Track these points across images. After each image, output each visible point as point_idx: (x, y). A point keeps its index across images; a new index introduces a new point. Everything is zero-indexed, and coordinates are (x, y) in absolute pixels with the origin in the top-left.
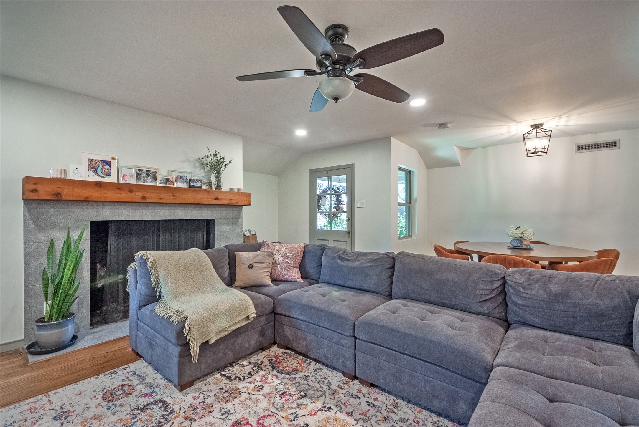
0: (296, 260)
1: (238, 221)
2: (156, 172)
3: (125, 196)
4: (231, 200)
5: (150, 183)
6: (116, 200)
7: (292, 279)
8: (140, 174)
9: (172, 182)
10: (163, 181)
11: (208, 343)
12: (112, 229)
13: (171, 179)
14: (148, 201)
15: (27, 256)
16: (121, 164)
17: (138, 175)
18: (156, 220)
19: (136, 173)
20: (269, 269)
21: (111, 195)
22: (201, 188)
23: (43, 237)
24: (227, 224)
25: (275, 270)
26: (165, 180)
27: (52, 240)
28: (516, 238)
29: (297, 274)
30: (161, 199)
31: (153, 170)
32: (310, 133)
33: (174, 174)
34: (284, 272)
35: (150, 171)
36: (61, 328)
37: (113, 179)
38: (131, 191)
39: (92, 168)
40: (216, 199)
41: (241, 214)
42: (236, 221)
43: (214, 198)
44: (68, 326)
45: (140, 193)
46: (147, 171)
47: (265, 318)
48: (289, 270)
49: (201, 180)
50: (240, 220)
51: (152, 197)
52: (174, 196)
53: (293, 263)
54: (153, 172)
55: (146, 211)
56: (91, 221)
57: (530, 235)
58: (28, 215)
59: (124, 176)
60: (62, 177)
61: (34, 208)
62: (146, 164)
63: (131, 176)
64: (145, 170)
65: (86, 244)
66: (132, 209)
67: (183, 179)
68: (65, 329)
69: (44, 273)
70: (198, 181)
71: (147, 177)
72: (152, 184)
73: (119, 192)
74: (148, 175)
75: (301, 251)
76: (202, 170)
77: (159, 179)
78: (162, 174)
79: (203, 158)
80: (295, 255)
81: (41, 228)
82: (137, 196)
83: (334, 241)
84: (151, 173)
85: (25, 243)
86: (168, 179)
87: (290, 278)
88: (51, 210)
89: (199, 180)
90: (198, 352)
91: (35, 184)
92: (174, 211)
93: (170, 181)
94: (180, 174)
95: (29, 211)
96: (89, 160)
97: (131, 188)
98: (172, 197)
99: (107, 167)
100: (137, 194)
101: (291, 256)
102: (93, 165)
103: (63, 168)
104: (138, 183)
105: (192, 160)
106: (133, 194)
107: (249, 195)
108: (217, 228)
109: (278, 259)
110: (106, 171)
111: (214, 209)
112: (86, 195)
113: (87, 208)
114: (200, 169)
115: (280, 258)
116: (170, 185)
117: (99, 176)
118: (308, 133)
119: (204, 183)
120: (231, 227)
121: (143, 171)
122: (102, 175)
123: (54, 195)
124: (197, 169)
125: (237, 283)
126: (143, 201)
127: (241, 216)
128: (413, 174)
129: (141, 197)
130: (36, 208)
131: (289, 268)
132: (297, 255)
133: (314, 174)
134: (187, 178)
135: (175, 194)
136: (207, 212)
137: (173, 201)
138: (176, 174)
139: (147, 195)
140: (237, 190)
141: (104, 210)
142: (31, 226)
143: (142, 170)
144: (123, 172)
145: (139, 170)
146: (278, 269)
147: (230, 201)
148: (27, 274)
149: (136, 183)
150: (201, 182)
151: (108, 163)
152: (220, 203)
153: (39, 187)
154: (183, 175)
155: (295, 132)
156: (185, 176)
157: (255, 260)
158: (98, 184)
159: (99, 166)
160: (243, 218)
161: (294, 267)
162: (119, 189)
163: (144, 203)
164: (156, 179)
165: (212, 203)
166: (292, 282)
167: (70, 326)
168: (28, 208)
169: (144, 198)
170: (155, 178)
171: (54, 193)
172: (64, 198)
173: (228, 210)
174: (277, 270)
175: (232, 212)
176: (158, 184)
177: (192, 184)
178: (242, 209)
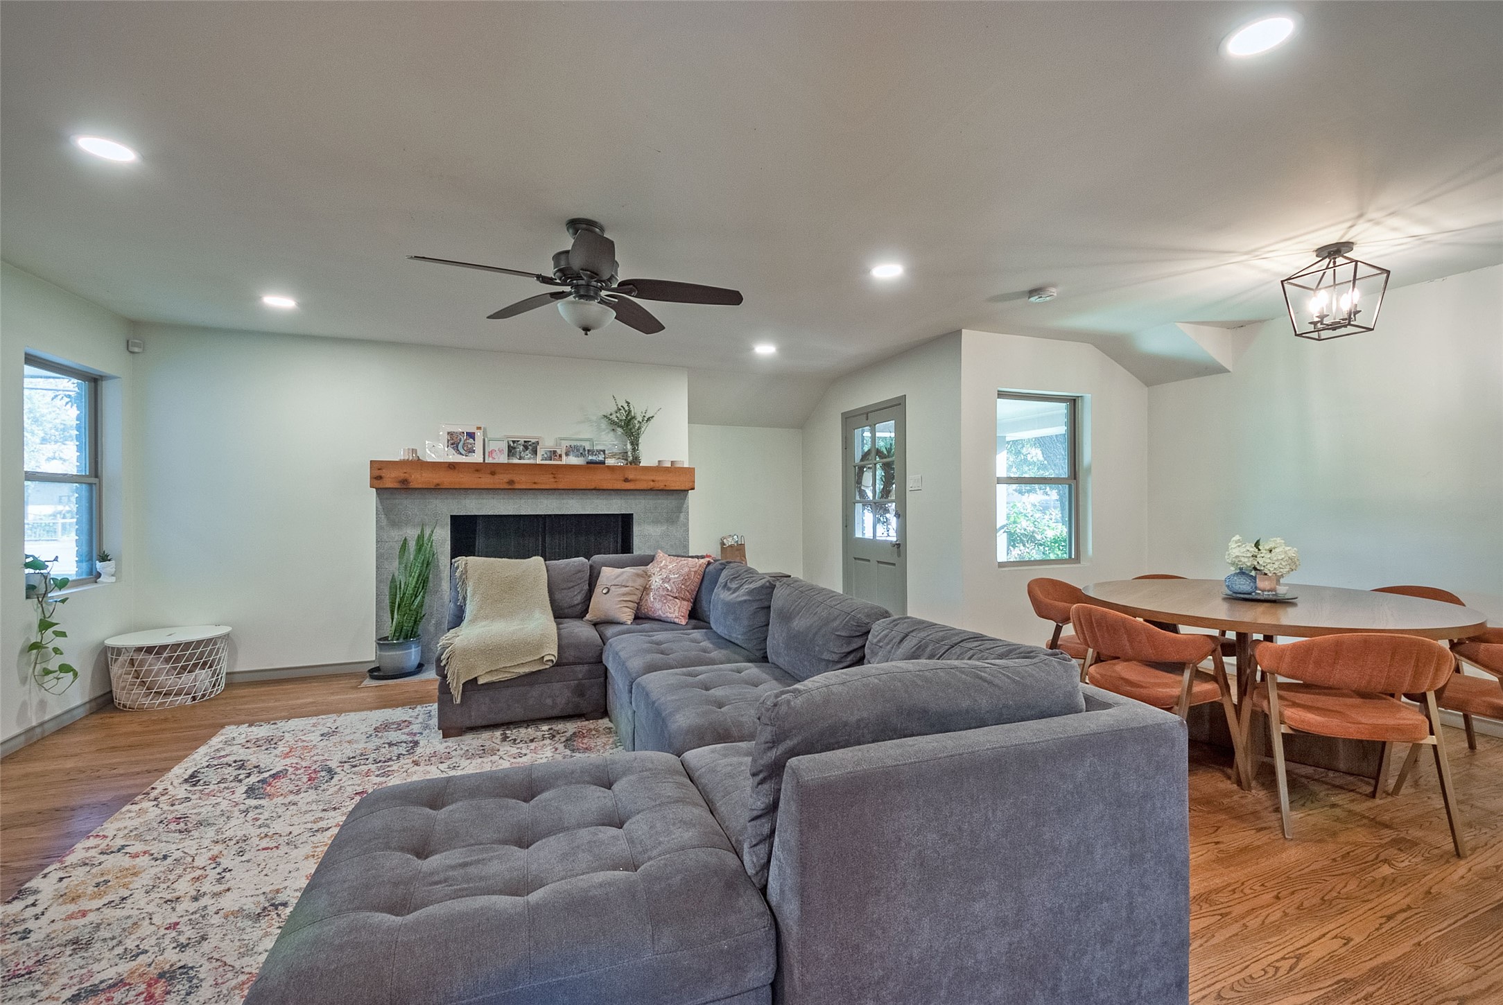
0: (683, 587)
1: (678, 517)
2: (538, 443)
3: (486, 480)
4: (653, 481)
5: (529, 459)
6: (474, 487)
7: (667, 617)
8: (515, 448)
9: (560, 456)
10: (546, 456)
11: (477, 681)
12: (480, 526)
13: (559, 452)
14: (517, 486)
15: (379, 557)
16: (490, 435)
17: (511, 451)
18: (541, 515)
19: (509, 446)
20: (635, 598)
21: (467, 480)
22: (604, 463)
23: (396, 535)
24: (656, 522)
25: (647, 600)
26: (549, 454)
27: (405, 539)
28: (1241, 569)
29: (677, 609)
30: (535, 483)
31: (533, 441)
32: (781, 350)
33: (565, 444)
34: (657, 605)
35: (529, 441)
36: (403, 650)
37: (477, 458)
38: (493, 473)
39: (452, 444)
40: (626, 480)
41: (685, 506)
42: (676, 516)
43: (622, 478)
44: (411, 649)
45: (505, 476)
46: (525, 442)
47: (586, 667)
48: (665, 601)
49: (604, 451)
50: (682, 515)
51: (523, 480)
52: (554, 477)
53: (675, 591)
54: (533, 443)
55: (523, 501)
56: (451, 516)
57: (1277, 563)
58: (381, 507)
59: (491, 453)
60: (411, 458)
61: (387, 499)
62: (523, 432)
63: (501, 451)
64: (522, 441)
65: (446, 546)
66: (504, 499)
67: (578, 450)
68: (407, 651)
69: (393, 580)
70: (599, 451)
71: (524, 451)
72: (531, 461)
73: (477, 475)
74: (526, 448)
75: (695, 572)
76: (612, 434)
77: (540, 452)
78: (547, 444)
79: (611, 415)
80: (682, 578)
81: (394, 524)
82: (501, 480)
83: (878, 562)
84: (530, 445)
85: (377, 542)
86: (555, 452)
87: (665, 616)
88: (405, 502)
89: (601, 451)
90: (461, 691)
91: (379, 469)
92: (565, 501)
93: (556, 456)
94: (573, 443)
95: (381, 503)
96: (448, 433)
97: (493, 469)
98: (553, 480)
99: (471, 441)
100: (501, 476)
101: (675, 578)
102: (454, 441)
103: (411, 447)
104: (511, 461)
105: (594, 418)
106: (496, 477)
107: (690, 472)
108: (637, 530)
109: (654, 582)
110: (470, 446)
111: (632, 497)
112: (436, 481)
113: (447, 498)
114: (608, 432)
115: (657, 580)
116: (557, 460)
117: (461, 454)
118: (777, 350)
119: (613, 455)
120: (664, 528)
121: (519, 443)
122: (463, 452)
123: (400, 482)
124: (603, 433)
125: (588, 617)
126: (510, 487)
127: (683, 510)
128: (1082, 406)
129: (508, 481)
130: (389, 499)
131: (666, 599)
132: (686, 577)
133: (852, 420)
134: (584, 449)
135: (556, 476)
136: (619, 501)
137: (554, 486)
138: (568, 443)
139: (516, 478)
140: (670, 463)
141: (468, 501)
142: (384, 522)
143: (518, 441)
144: (492, 446)
145: (514, 442)
146: (650, 598)
147: (652, 483)
148: (379, 581)
149: (506, 461)
150: (604, 454)
151: (471, 435)
152: (632, 488)
153: (383, 473)
154: (578, 443)
155: (753, 349)
156: (581, 446)
157: (615, 582)
158: (452, 466)
159: (460, 441)
160: (688, 512)
161: (676, 598)
162: (477, 471)
163: (511, 489)
164: (536, 454)
165: (619, 488)
166: (667, 622)
167: (413, 650)
168: (380, 499)
169: (511, 482)
170: (535, 452)
171: (400, 479)
172: (413, 485)
173: (659, 499)
174: (649, 601)
175: (666, 503)
176: (539, 461)
177: (590, 458)
178: (686, 496)
